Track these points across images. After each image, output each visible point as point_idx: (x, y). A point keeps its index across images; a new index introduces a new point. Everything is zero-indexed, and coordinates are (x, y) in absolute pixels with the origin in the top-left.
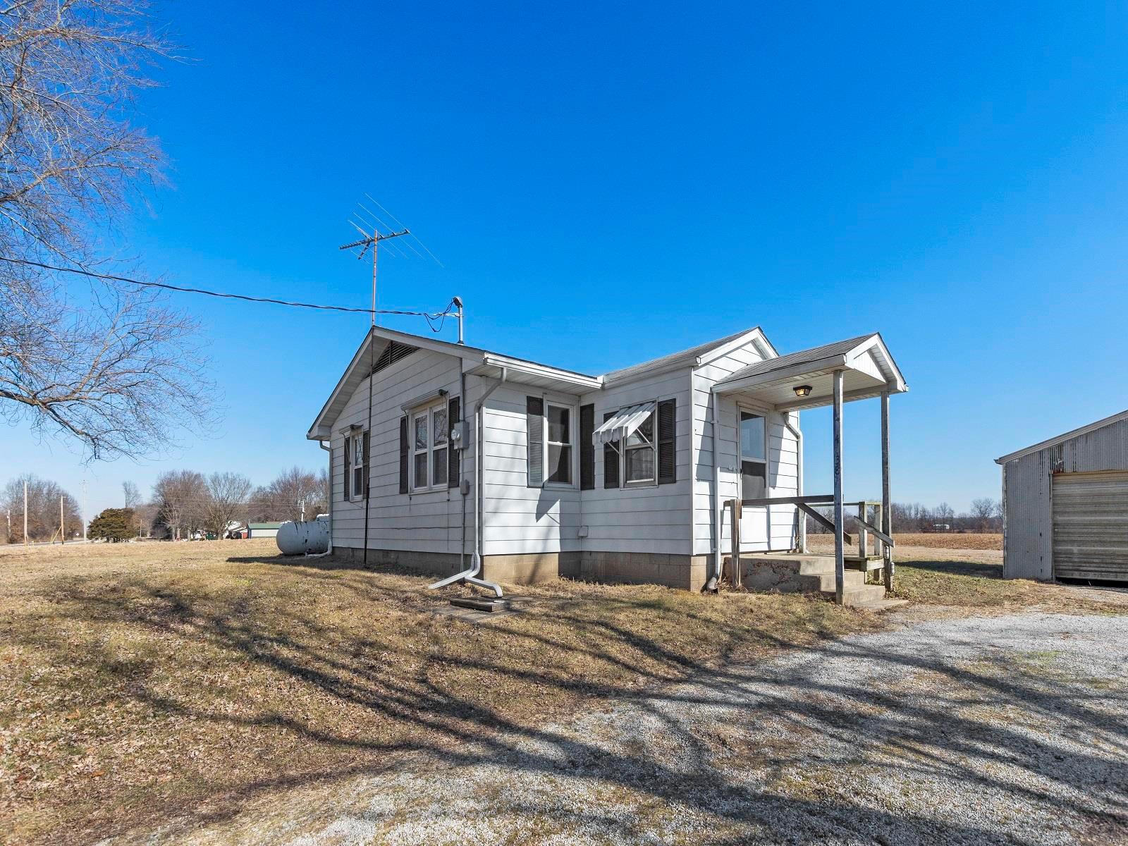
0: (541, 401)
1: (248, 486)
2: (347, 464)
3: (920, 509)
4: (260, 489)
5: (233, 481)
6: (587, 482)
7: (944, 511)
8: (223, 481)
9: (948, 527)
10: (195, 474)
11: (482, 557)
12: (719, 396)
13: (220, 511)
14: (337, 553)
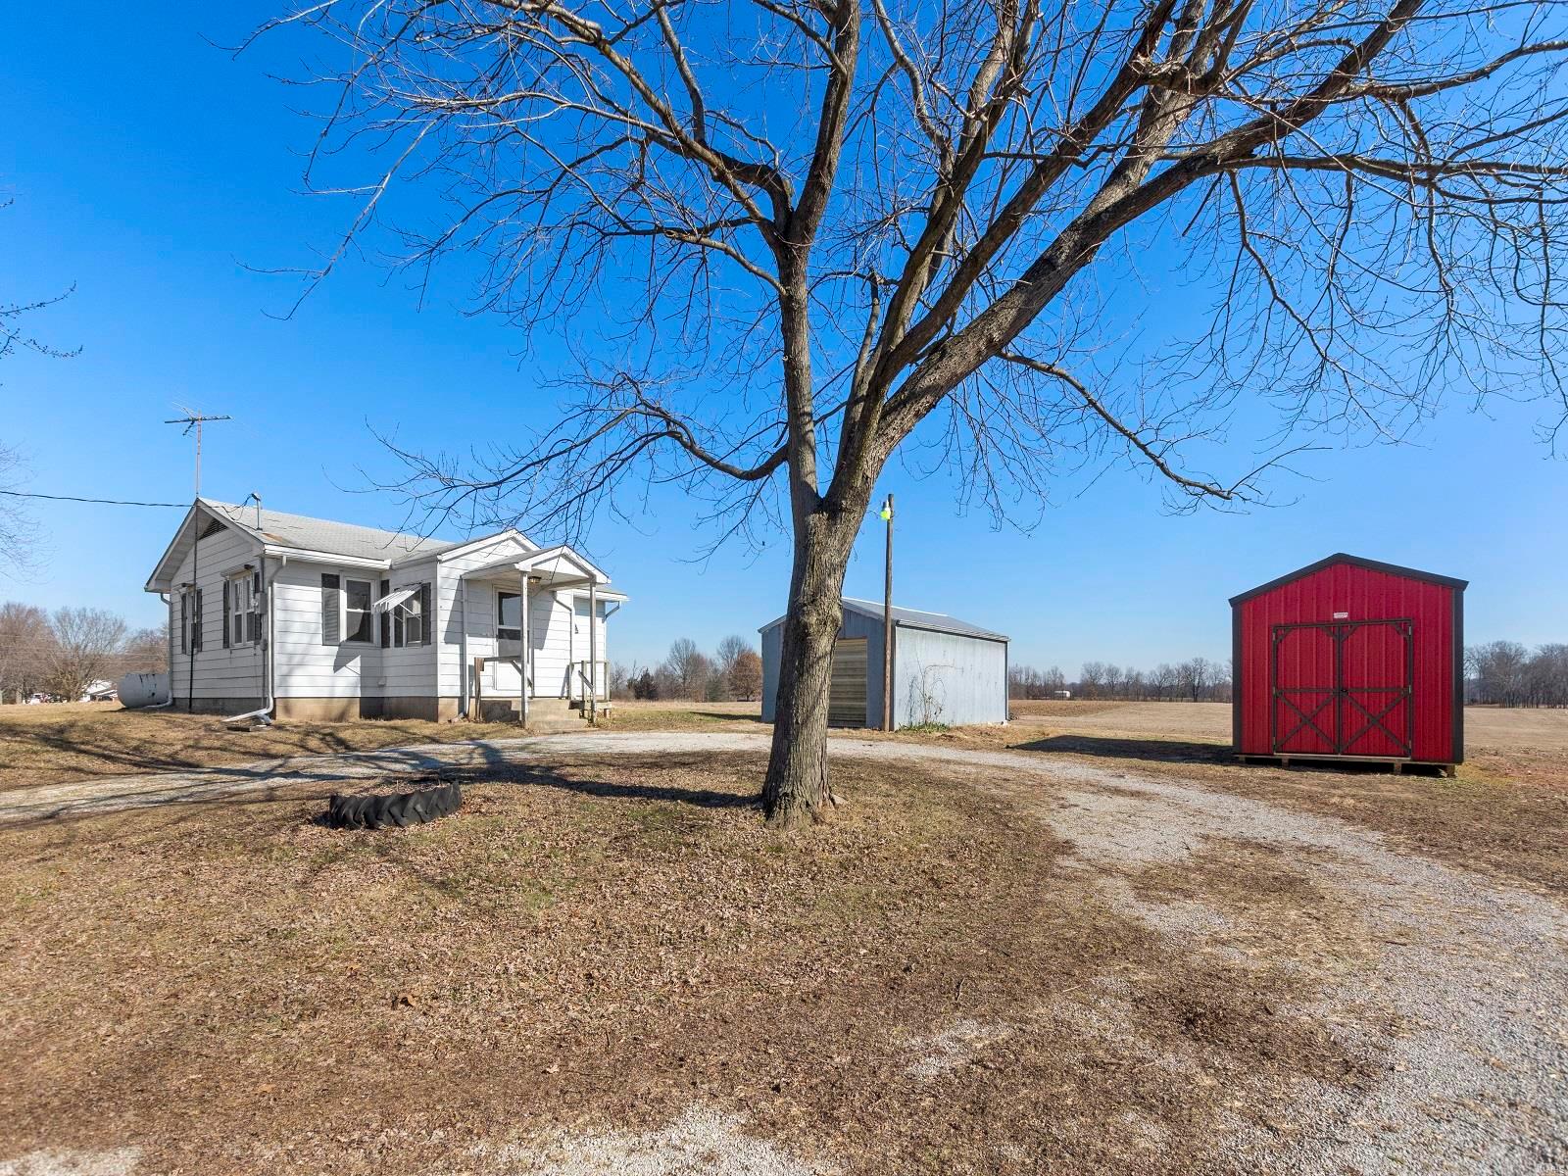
0: (337, 577)
1: (121, 628)
2: (184, 619)
3: (1031, 673)
4: (144, 634)
5: (95, 621)
6: (385, 643)
7: (1055, 675)
8: (77, 620)
9: (1068, 694)
10: (28, 608)
11: (274, 699)
12: (469, 583)
13: (73, 664)
14: (177, 703)
